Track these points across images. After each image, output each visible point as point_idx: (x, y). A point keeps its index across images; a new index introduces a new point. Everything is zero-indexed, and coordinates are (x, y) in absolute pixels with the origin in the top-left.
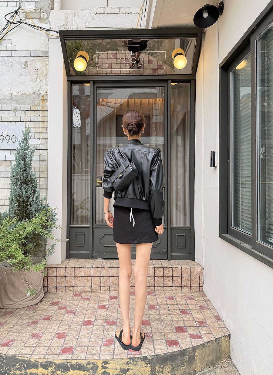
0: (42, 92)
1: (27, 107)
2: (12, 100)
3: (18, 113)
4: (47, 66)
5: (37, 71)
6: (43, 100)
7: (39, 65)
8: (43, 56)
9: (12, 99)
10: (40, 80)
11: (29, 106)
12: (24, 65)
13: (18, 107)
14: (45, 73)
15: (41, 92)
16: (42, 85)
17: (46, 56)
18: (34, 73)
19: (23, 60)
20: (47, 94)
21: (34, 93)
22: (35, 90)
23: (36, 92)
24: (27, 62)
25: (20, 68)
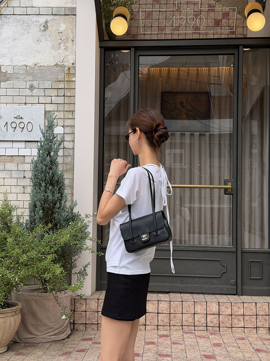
0: (68, 64)
1: (48, 84)
2: (28, 75)
3: (35, 92)
4: (74, 28)
5: (61, 35)
6: (69, 74)
7: (63, 27)
8: (69, 15)
9: (27, 73)
10: (65, 47)
11: (50, 83)
12: (44, 26)
13: (35, 84)
14: (71, 37)
15: (66, 64)
16: (67, 54)
17: (73, 15)
18: (56, 37)
19: (42, 19)
20: (74, 66)
21: (57, 65)
22: (58, 61)
23: (59, 63)
24: (46, 22)
25: (38, 31)
